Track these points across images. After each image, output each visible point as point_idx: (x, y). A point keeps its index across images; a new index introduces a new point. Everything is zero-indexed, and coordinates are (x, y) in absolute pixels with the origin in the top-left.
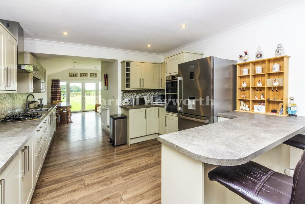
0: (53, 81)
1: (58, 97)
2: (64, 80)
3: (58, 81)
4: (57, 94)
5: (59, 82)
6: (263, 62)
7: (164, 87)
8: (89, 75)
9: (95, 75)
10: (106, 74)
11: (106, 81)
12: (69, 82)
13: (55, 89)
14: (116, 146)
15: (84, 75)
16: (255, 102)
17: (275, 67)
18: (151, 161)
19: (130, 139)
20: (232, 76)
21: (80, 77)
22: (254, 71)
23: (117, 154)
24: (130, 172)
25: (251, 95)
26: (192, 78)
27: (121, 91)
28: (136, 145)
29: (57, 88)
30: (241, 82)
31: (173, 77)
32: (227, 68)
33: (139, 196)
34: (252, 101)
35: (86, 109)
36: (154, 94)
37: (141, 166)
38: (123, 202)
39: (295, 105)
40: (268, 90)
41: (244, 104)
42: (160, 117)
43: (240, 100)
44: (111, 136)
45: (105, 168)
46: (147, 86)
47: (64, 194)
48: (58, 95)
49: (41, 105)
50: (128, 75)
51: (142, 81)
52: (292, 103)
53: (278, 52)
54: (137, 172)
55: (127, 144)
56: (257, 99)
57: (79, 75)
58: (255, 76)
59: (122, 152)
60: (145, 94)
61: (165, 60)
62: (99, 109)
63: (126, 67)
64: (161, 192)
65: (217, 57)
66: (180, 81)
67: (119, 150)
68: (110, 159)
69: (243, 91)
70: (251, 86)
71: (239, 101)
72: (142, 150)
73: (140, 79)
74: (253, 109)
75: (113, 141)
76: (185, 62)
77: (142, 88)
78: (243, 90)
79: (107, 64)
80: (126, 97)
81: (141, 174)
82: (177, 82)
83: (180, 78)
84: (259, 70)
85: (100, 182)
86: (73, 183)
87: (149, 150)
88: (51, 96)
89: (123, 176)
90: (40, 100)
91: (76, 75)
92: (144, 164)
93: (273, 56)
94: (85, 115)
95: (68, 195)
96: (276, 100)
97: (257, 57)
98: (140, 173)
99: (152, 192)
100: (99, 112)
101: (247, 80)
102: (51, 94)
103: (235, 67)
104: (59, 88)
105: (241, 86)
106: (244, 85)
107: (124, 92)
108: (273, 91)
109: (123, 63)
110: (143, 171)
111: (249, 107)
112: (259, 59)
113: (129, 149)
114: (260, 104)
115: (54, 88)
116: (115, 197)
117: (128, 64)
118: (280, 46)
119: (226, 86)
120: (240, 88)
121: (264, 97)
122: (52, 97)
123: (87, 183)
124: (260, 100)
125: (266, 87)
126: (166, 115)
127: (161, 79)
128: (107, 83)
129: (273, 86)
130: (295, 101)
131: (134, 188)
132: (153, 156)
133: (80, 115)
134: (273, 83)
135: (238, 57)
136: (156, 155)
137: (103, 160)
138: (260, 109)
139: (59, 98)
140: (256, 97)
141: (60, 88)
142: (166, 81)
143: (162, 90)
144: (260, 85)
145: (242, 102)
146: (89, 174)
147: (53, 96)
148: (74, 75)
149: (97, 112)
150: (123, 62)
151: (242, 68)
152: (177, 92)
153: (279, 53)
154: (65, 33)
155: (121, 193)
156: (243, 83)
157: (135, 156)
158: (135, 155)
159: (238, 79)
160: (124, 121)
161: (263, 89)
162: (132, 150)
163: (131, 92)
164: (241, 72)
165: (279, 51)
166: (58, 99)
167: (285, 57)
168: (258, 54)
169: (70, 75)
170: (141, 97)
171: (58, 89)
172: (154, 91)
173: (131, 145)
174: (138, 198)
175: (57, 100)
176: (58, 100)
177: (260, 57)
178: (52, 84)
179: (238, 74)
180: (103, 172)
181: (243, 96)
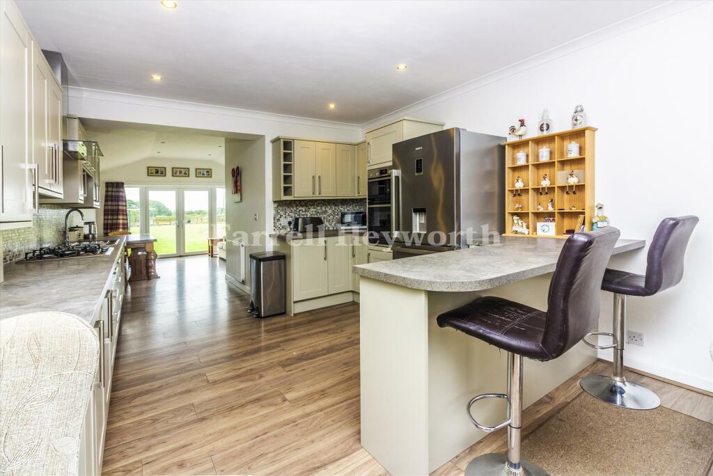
0: (108, 185)
1: (121, 221)
2: (133, 183)
3: (120, 185)
4: (118, 215)
5: (123, 187)
6: (551, 139)
7: (364, 193)
8: (192, 173)
9: (208, 173)
10: (238, 167)
11: (238, 184)
12: (146, 188)
13: (114, 203)
14: (265, 317)
15: (181, 172)
16: (538, 215)
17: (572, 150)
18: (339, 340)
19: (294, 302)
20: (496, 168)
21: (173, 176)
22: (537, 157)
23: (267, 331)
24: (298, 359)
25: (531, 203)
26: (419, 170)
27: (273, 203)
28: (308, 314)
29: (118, 201)
30: (513, 179)
31: (383, 171)
32: (488, 152)
33: (317, 393)
34: (533, 216)
35: (188, 250)
36: (342, 209)
37: (320, 348)
38: (287, 403)
39: (606, 218)
40: (560, 191)
41: (520, 222)
42: (356, 256)
43: (513, 214)
44: (252, 299)
45: (246, 354)
46: (328, 193)
47: (168, 397)
48: (121, 217)
49: (91, 236)
50: (287, 168)
51: (316, 181)
52: (600, 215)
53: (576, 120)
54: (311, 359)
55: (287, 313)
56: (541, 210)
57: (169, 172)
58: (538, 166)
59: (277, 328)
60: (324, 209)
61: (366, 137)
62: (218, 250)
63: (282, 151)
64: (359, 385)
65: (465, 130)
66: (397, 178)
67: (271, 325)
68: (253, 339)
69: (517, 197)
70: (531, 186)
71: (511, 217)
72: (320, 323)
73: (313, 177)
74: (535, 230)
75: (258, 307)
76: (405, 139)
77: (317, 197)
78: (517, 193)
79: (240, 145)
80: (284, 216)
81: (319, 361)
82: (390, 181)
83: (395, 173)
84: (544, 154)
85: (239, 376)
86: (182, 381)
87: (335, 322)
88: (104, 219)
89: (283, 365)
90: (88, 226)
91: (162, 173)
92: (326, 345)
93: (567, 127)
94: (184, 262)
95: (176, 398)
96: (574, 210)
97: (541, 129)
98: (317, 359)
99: (342, 386)
100: (216, 257)
101: (523, 174)
102: (105, 215)
103: (502, 149)
104: (122, 201)
105: (513, 186)
106: (519, 185)
107: (279, 204)
108: (567, 193)
109: (275, 143)
110: (323, 357)
111: (528, 228)
112: (545, 133)
113: (292, 322)
114: (546, 221)
115: (112, 201)
116: (272, 397)
117: (288, 144)
118: (579, 109)
119: (487, 188)
120: (512, 191)
121: (553, 206)
122: (106, 222)
123: (211, 378)
124: (548, 213)
125: (556, 186)
126: (370, 251)
127: (359, 178)
128: (239, 188)
129: (567, 185)
130: (606, 212)
131: (307, 382)
132: (342, 331)
133: (173, 263)
134: (568, 179)
135: (508, 131)
136: (349, 330)
137: (241, 341)
138: (546, 229)
139: (123, 224)
140: (539, 207)
141: (126, 201)
142: (369, 179)
143: (359, 201)
144: (546, 183)
145: (515, 218)
146: (214, 365)
147: (109, 221)
148: (157, 172)
149: (212, 256)
150: (276, 141)
151: (516, 151)
152: (390, 203)
153: (579, 122)
154: (157, 78)
155: (282, 391)
156: (518, 180)
157: (306, 333)
158: (305, 331)
159: (508, 173)
160: (280, 265)
161: (551, 190)
162: (300, 324)
163: (294, 206)
164: (514, 159)
165: (578, 118)
166: (121, 226)
167: (587, 128)
168: (542, 125)
169: (150, 172)
170: (316, 216)
171: (120, 203)
172: (344, 202)
173: (295, 315)
174: (317, 396)
175: (119, 228)
176: (121, 230)
177: (547, 130)
178: (107, 191)
179: (508, 164)
180: (243, 361)
181: (517, 206)
